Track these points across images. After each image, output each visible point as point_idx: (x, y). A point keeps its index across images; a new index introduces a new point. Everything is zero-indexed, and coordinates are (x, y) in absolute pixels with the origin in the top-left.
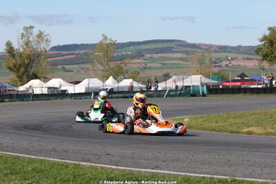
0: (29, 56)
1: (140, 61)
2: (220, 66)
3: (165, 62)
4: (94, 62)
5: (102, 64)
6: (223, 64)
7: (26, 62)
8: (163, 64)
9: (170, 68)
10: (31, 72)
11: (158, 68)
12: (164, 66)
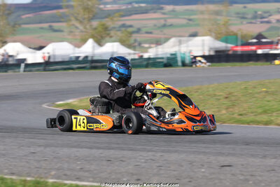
2: (268, 22)
3: (192, 17)
4: (70, 20)
5: (81, 22)
6: (273, 18)
8: (190, 20)
11: (182, 26)
12: (190, 22)
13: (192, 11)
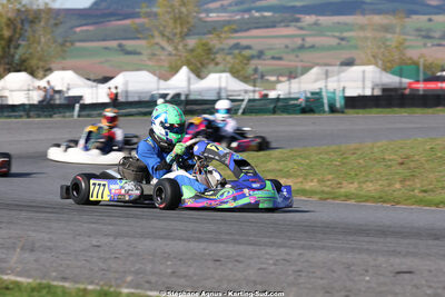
0: (11, 23)
1: (290, 31)
3: (345, 34)
4: (153, 36)
5: (169, 40)
7: (7, 33)
8: (342, 39)
9: (356, 47)
10: (17, 57)
11: (330, 48)
12: (343, 43)
13: (346, 24)
